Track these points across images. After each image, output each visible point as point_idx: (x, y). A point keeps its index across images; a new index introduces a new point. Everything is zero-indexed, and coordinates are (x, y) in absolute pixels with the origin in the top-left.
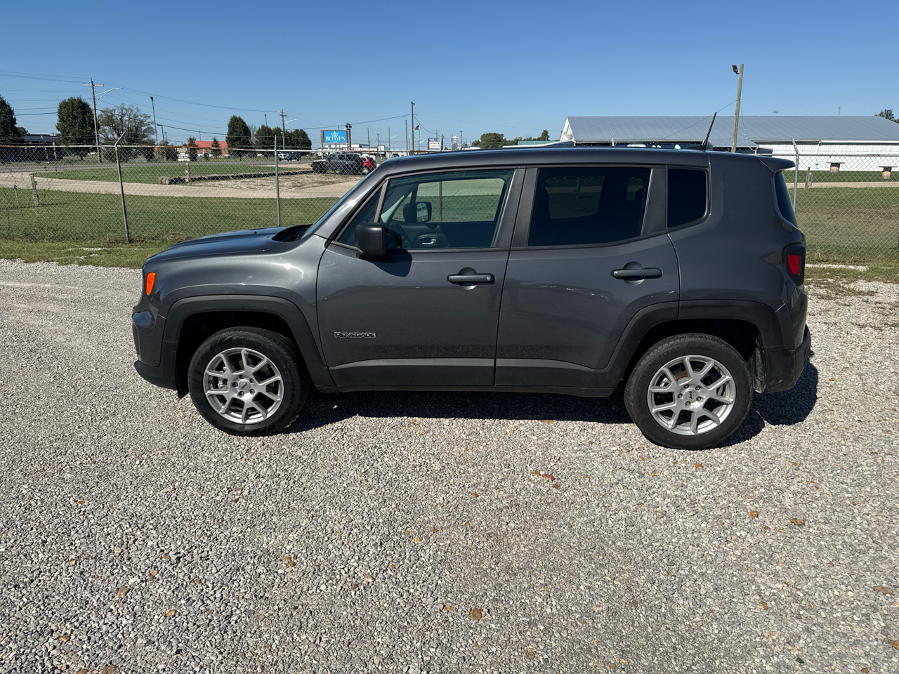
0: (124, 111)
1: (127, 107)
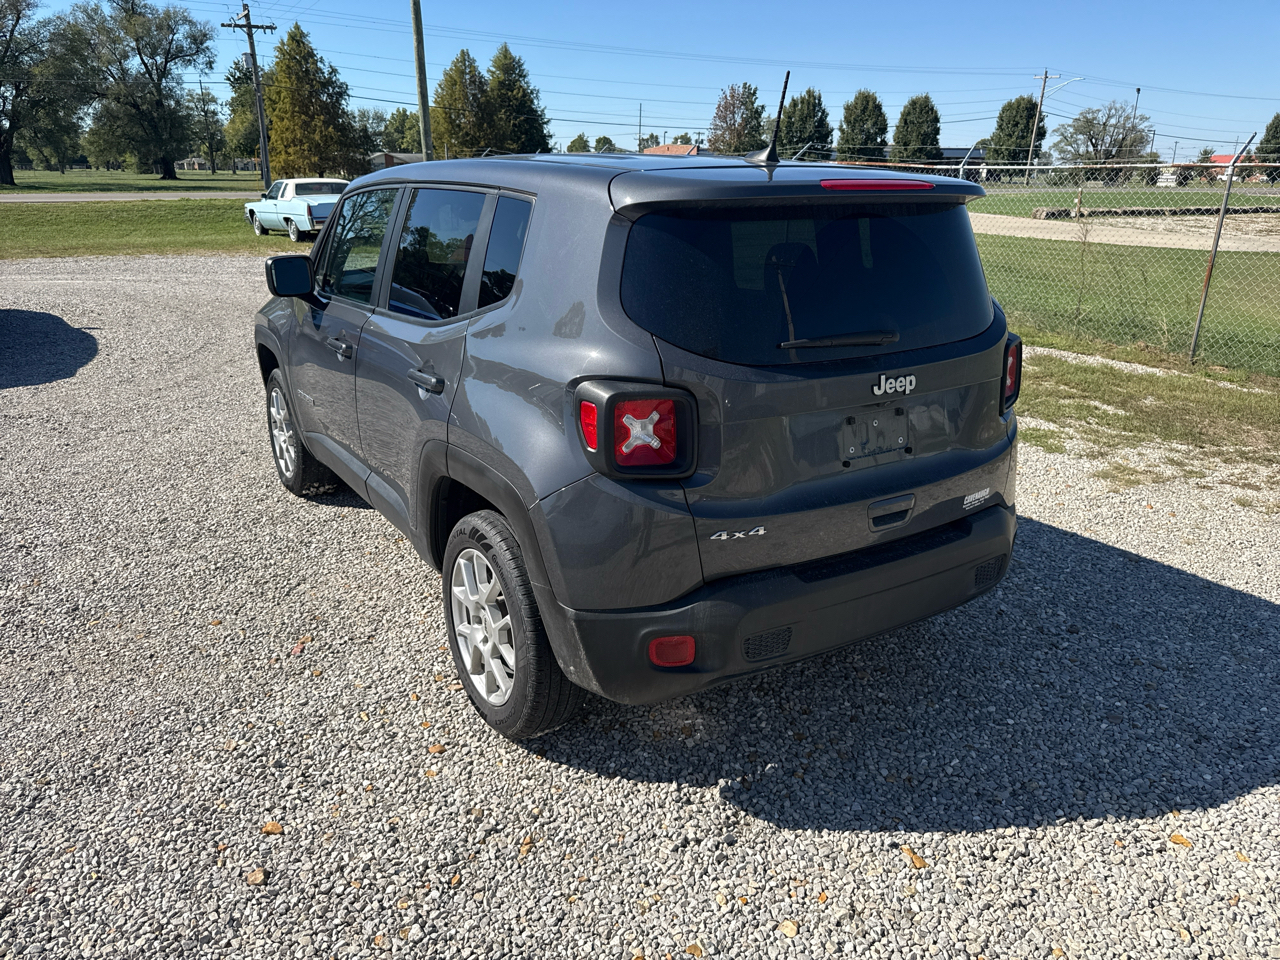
0: (1113, 111)
1: (1118, 106)
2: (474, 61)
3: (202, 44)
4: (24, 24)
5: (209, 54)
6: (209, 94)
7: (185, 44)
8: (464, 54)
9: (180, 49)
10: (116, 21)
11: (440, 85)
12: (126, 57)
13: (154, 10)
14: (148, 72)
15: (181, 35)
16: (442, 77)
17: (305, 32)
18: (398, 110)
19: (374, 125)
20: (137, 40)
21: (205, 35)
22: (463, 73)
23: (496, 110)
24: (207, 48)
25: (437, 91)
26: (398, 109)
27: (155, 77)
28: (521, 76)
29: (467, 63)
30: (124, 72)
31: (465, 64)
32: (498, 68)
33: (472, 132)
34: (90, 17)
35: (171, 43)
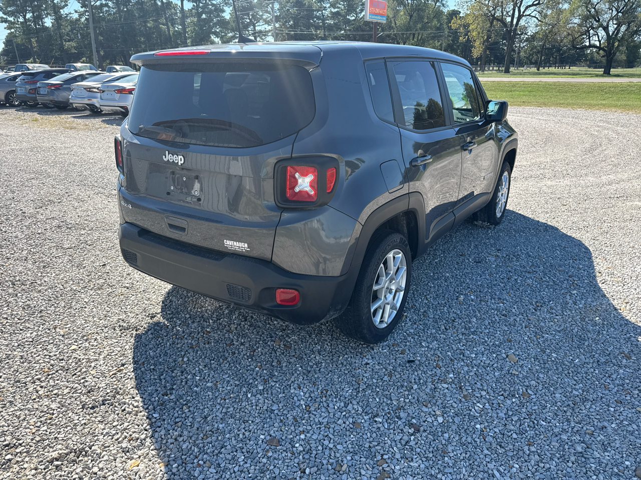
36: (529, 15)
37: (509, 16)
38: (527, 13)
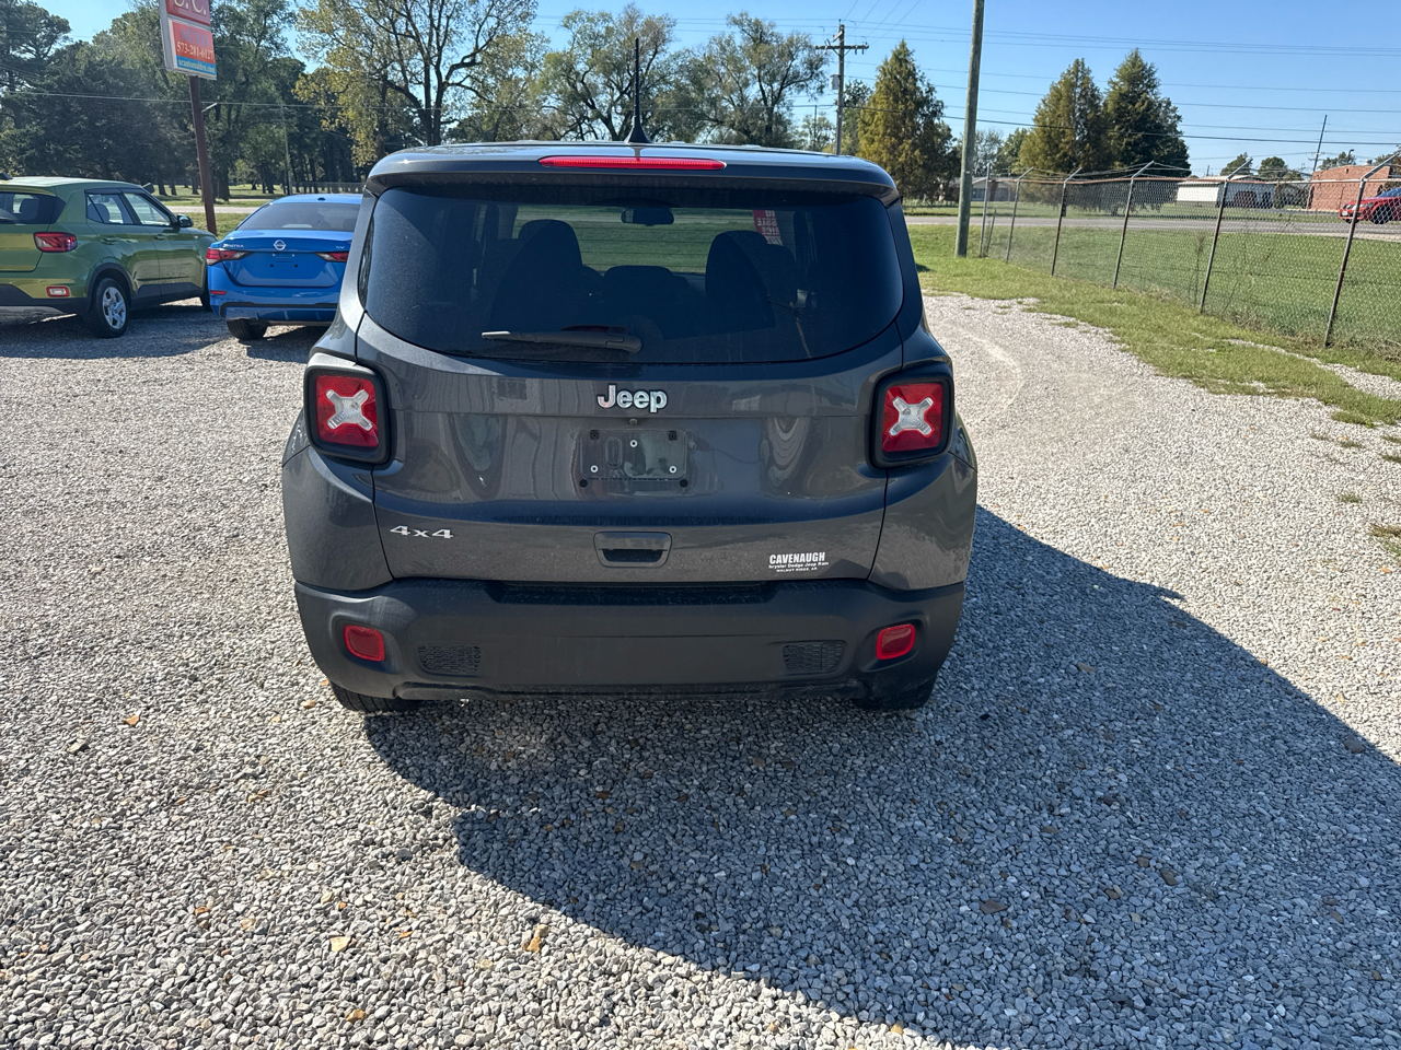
2: (1089, 71)
3: (817, 69)
4: (661, 58)
5: (822, 78)
6: (824, 119)
7: (801, 70)
8: (1079, 64)
9: (796, 75)
10: (744, 50)
11: (1044, 101)
12: (746, 84)
13: (779, 37)
14: (765, 99)
15: (798, 64)
16: (1048, 92)
17: (910, 49)
18: (1017, 131)
19: (987, 148)
20: (759, 68)
21: (821, 60)
22: (1073, 86)
23: (1106, 128)
24: (821, 72)
25: (1039, 108)
26: (1018, 129)
27: (770, 103)
28: (1149, 87)
29: (1080, 74)
30: (743, 99)
31: (1077, 76)
32: (1123, 78)
33: (1070, 153)
34: (723, 49)
35: (788, 70)
36: (459, 84)
37: (420, 83)
38: (455, 79)
